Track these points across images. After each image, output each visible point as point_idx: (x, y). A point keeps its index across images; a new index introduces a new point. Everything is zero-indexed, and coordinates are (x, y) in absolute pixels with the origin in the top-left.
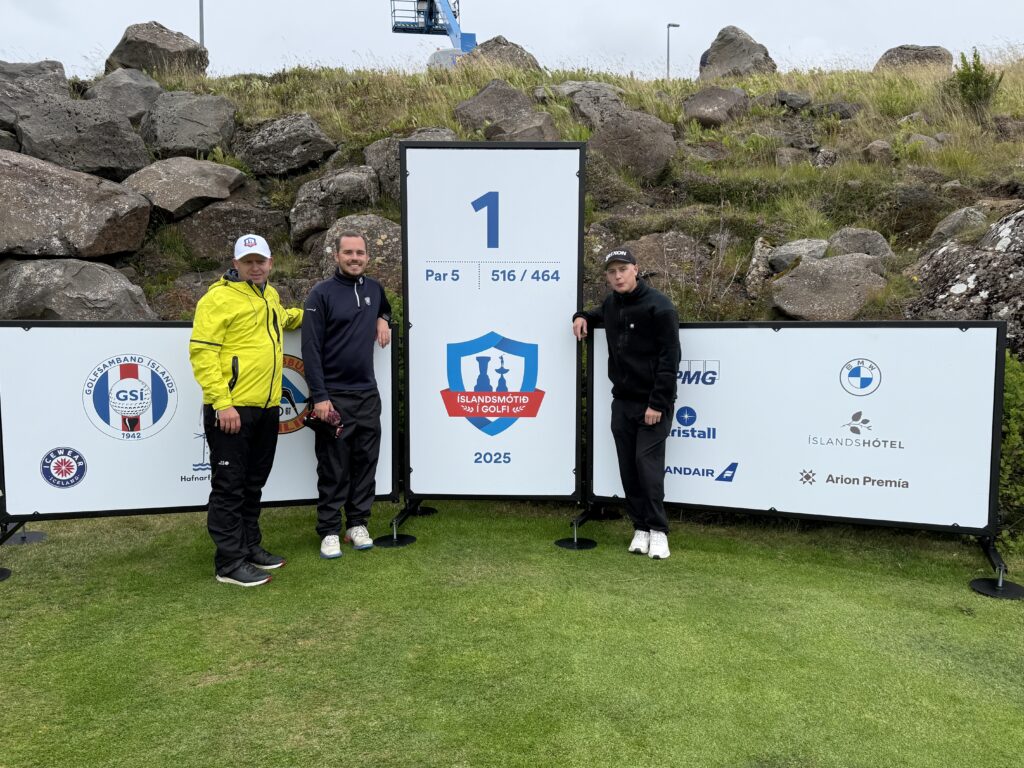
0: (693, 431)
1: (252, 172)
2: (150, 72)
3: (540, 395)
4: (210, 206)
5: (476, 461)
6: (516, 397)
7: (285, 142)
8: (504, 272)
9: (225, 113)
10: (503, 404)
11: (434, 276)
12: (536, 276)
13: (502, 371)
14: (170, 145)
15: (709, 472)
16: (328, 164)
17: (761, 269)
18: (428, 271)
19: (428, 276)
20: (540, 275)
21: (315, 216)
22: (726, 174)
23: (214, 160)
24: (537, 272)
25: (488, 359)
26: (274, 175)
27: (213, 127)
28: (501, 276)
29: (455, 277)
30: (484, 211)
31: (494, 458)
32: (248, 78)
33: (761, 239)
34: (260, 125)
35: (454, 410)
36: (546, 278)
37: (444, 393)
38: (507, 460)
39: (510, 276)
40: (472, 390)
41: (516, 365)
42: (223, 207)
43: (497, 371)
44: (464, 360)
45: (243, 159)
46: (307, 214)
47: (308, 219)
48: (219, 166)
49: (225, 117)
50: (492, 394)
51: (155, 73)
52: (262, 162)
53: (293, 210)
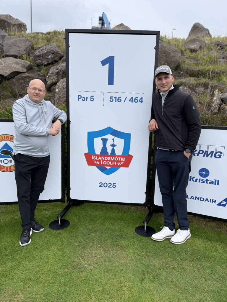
0: (207, 180)
1: (36, 64)
2: (6, 30)
3: (131, 157)
4: (20, 75)
5: (100, 186)
6: (119, 158)
7: (46, 53)
8: (116, 98)
9: (28, 44)
10: (113, 161)
11: (82, 99)
12: (131, 100)
13: (113, 145)
14: (7, 54)
15: (214, 201)
16: (61, 61)
17: (218, 102)
18: (79, 96)
19: (79, 98)
20: (133, 100)
21: (54, 78)
22: (200, 68)
23: (23, 59)
24: (132, 98)
25: (107, 139)
26: (42, 65)
27: (23, 48)
28: (114, 99)
29: (92, 99)
30: (107, 66)
31: (108, 185)
32: (37, 33)
33: (217, 90)
34: (39, 48)
35: (90, 162)
36: (136, 101)
37: (86, 155)
38: (114, 186)
39: (119, 100)
40: (99, 154)
41: (120, 143)
42: (24, 75)
43: (111, 145)
44: (95, 139)
45: (32, 59)
46: (52, 78)
47: (52, 80)
48: (23, 61)
49: (28, 45)
50: (108, 156)
51: (7, 31)
52: (39, 60)
53: (47, 77)
